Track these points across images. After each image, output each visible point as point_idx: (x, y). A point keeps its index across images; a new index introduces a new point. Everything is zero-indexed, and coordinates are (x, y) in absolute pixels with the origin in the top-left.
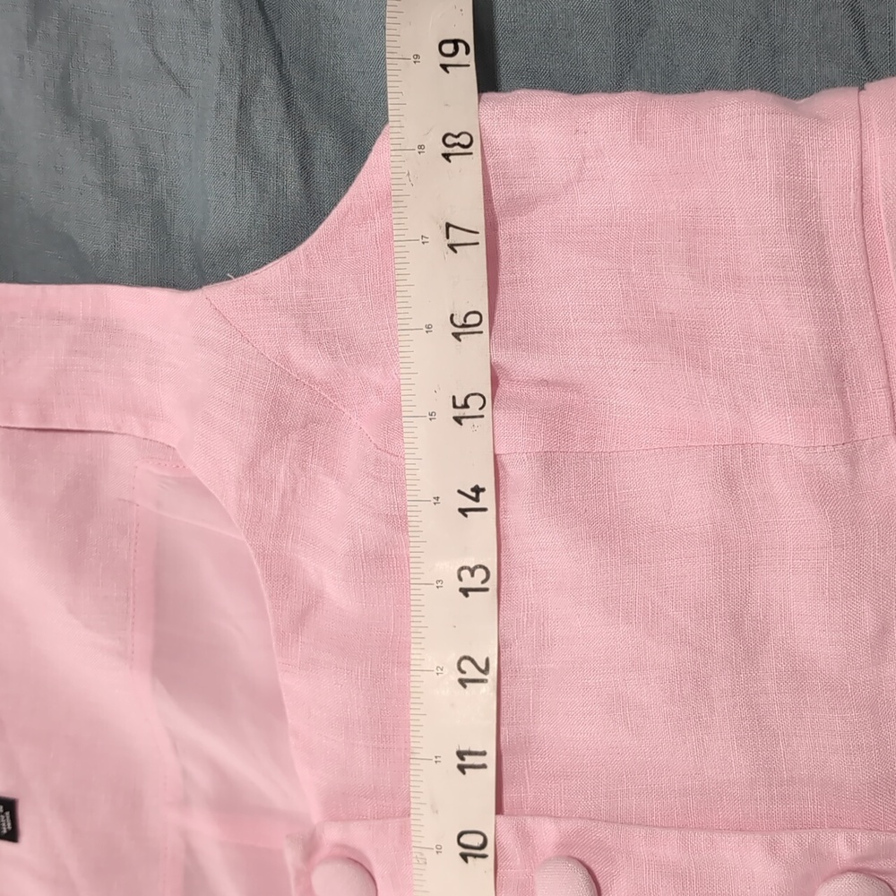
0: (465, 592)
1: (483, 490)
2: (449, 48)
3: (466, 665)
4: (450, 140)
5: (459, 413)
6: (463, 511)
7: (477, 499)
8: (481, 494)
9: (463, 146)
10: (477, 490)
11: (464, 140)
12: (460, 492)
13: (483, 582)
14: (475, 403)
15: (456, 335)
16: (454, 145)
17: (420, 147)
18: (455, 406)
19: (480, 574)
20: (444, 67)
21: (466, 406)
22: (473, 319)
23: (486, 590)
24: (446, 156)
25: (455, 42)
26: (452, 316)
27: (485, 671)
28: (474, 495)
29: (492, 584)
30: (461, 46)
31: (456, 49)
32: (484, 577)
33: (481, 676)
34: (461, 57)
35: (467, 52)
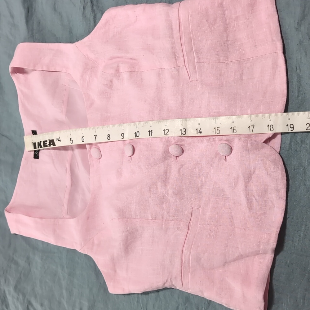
0: (181, 130)
1: (201, 133)
2: (292, 126)
3: (167, 131)
4: (272, 126)
5: (216, 128)
6: (197, 129)
7: (199, 132)
8: (200, 133)
9: (270, 129)
10: (201, 132)
11: (272, 129)
12: (201, 129)
13: (183, 134)
14: (218, 132)
15: (232, 128)
16: (271, 127)
17: (270, 120)
18: (217, 128)
19: (184, 133)
20: (288, 125)
21: (217, 130)
22: (235, 131)
23: (181, 134)
24: (268, 126)
25: (293, 128)
26: (235, 127)
27: (166, 135)
28: (200, 131)
29: (182, 135)
30: (292, 129)
31: (292, 128)
32: (184, 134)
33: (165, 134)
34: (290, 129)
35: (291, 130)
